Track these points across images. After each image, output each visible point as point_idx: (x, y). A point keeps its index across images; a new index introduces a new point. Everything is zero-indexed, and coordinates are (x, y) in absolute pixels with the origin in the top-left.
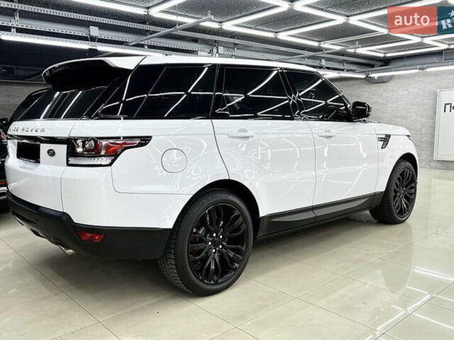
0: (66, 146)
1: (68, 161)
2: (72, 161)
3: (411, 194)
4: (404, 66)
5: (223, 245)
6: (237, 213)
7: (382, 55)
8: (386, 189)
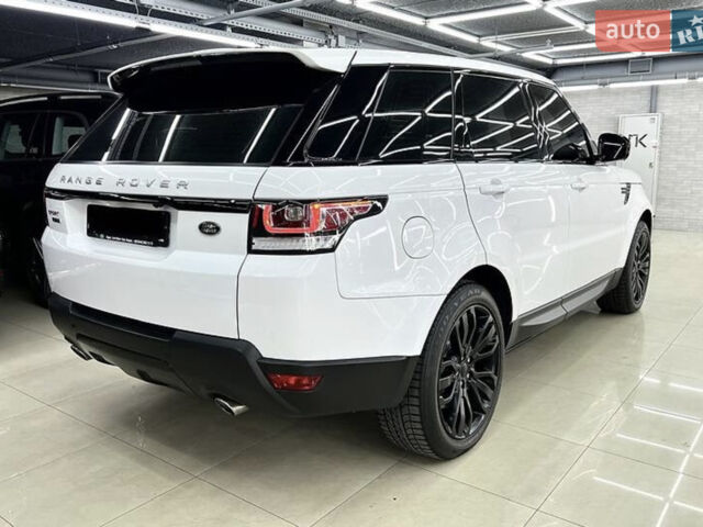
0: (247, 216)
1: (250, 243)
2: (258, 243)
3: (644, 268)
4: (583, 78)
5: (471, 373)
6: (491, 319)
7: (550, 62)
8: (627, 264)
